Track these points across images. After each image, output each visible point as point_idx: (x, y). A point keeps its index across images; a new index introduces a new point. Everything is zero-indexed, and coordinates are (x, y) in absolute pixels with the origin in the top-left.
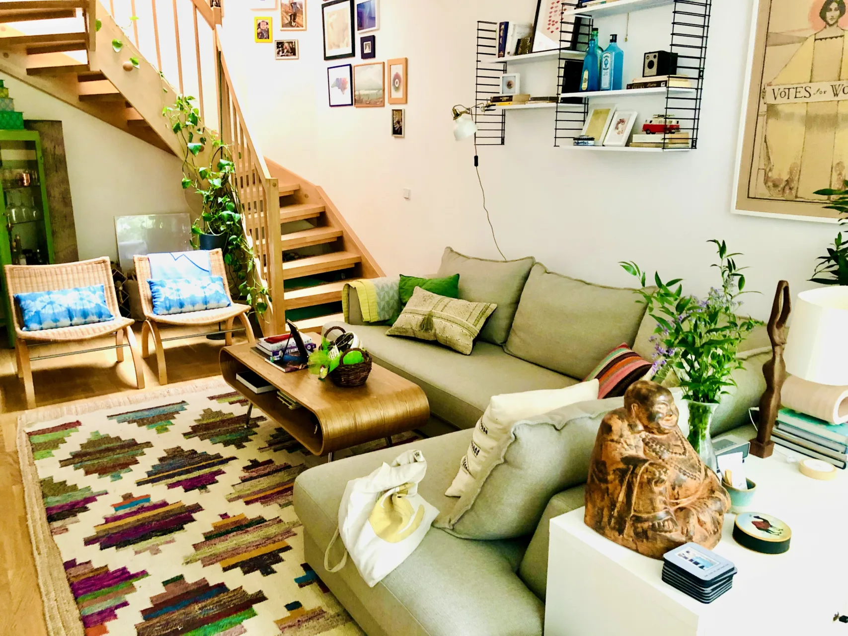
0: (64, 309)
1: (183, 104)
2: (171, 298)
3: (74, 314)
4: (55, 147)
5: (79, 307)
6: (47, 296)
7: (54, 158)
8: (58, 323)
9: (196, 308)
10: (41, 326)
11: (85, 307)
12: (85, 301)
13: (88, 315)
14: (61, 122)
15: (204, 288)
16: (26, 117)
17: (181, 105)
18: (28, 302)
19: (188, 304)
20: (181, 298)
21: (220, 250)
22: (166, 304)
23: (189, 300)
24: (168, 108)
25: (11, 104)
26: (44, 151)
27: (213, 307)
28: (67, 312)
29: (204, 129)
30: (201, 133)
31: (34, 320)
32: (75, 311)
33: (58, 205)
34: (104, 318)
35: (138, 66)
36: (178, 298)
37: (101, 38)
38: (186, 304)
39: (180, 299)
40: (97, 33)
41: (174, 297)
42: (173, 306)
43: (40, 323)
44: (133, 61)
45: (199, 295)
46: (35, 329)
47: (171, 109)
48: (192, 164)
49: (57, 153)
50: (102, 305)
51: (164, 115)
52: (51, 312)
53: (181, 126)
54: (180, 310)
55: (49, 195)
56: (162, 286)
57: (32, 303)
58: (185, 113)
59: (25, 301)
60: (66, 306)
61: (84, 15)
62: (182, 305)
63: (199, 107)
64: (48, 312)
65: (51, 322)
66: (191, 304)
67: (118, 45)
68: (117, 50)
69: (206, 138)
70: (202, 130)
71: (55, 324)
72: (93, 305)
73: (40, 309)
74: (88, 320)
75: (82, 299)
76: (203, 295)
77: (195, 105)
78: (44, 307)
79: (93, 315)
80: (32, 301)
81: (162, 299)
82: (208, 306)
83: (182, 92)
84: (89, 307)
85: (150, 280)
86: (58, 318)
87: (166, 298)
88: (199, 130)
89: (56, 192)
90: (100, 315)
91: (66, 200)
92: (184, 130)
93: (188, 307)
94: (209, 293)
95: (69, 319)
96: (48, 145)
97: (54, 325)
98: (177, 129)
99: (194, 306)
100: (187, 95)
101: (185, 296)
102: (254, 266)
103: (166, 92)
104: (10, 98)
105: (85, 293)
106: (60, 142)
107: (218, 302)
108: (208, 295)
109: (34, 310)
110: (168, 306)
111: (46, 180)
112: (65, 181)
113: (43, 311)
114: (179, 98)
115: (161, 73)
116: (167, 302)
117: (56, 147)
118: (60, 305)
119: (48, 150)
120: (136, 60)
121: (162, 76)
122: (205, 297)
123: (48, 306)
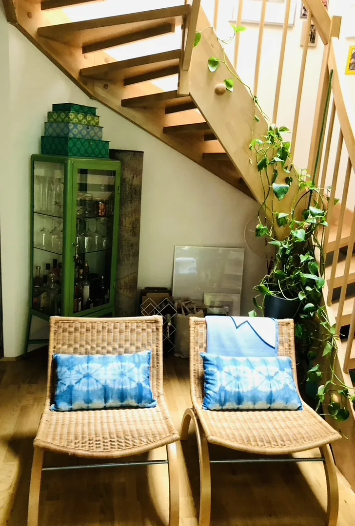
0: (100, 386)
1: (274, 135)
2: (228, 388)
3: (110, 395)
4: (133, 177)
5: (117, 386)
6: (85, 365)
7: (131, 188)
8: (90, 405)
9: (257, 406)
10: (70, 407)
11: (124, 387)
12: (126, 378)
13: (126, 398)
14: (143, 152)
15: (270, 378)
16: (111, 146)
17: (272, 137)
18: (64, 369)
19: (248, 401)
20: (241, 390)
21: (291, 321)
22: (220, 396)
23: (250, 395)
24: (257, 140)
25: (100, 133)
26: (123, 181)
27: (278, 408)
28: (103, 391)
29: (291, 167)
30: (288, 171)
31: (64, 398)
32: (112, 390)
33: (127, 235)
34: (143, 404)
35: (231, 89)
36: (237, 390)
37: (197, 57)
38: (245, 399)
39: (239, 392)
40: (194, 49)
41: (231, 388)
42: (229, 401)
43: (71, 403)
44: (228, 84)
45: (264, 389)
46: (63, 410)
47: (260, 141)
48: (271, 208)
49: (134, 184)
50: (144, 385)
51: (250, 149)
52: (85, 389)
53: (268, 162)
54: (236, 407)
55: (121, 224)
56: (219, 367)
57: (68, 372)
58: (274, 147)
59: (61, 367)
60: (103, 382)
61: (183, 27)
62: (239, 400)
63: (290, 140)
64: (81, 388)
65: (83, 402)
66: (251, 400)
67: (214, 63)
68: (212, 69)
69: (292, 177)
70: (289, 168)
71: (87, 405)
72: (134, 385)
73: (73, 383)
74: (125, 403)
75: (122, 374)
76: (268, 390)
77: (286, 137)
78: (79, 382)
79: (131, 398)
80: (68, 369)
81: (216, 389)
82: (272, 405)
83: (275, 121)
84: (130, 387)
85: (205, 354)
86: (91, 398)
87: (222, 389)
88: (286, 168)
89: (127, 222)
90: (140, 398)
91: (135, 230)
92: (269, 167)
93: (247, 404)
94: (276, 388)
95: (103, 400)
96: (128, 175)
97: (85, 406)
98: (262, 166)
99: (254, 404)
100: (279, 126)
101: (245, 389)
102: (334, 350)
103: (258, 120)
104: (100, 127)
105: (129, 364)
106: (138, 173)
107: (286, 403)
108: (274, 389)
109: (68, 384)
110: (223, 400)
111: (121, 208)
112: (137, 211)
113: (76, 387)
114: (271, 129)
115: (256, 97)
116: (223, 394)
117: (135, 177)
118: (97, 381)
119: (127, 180)
120: (231, 82)
121: (256, 102)
122: (271, 392)
123: (84, 380)
